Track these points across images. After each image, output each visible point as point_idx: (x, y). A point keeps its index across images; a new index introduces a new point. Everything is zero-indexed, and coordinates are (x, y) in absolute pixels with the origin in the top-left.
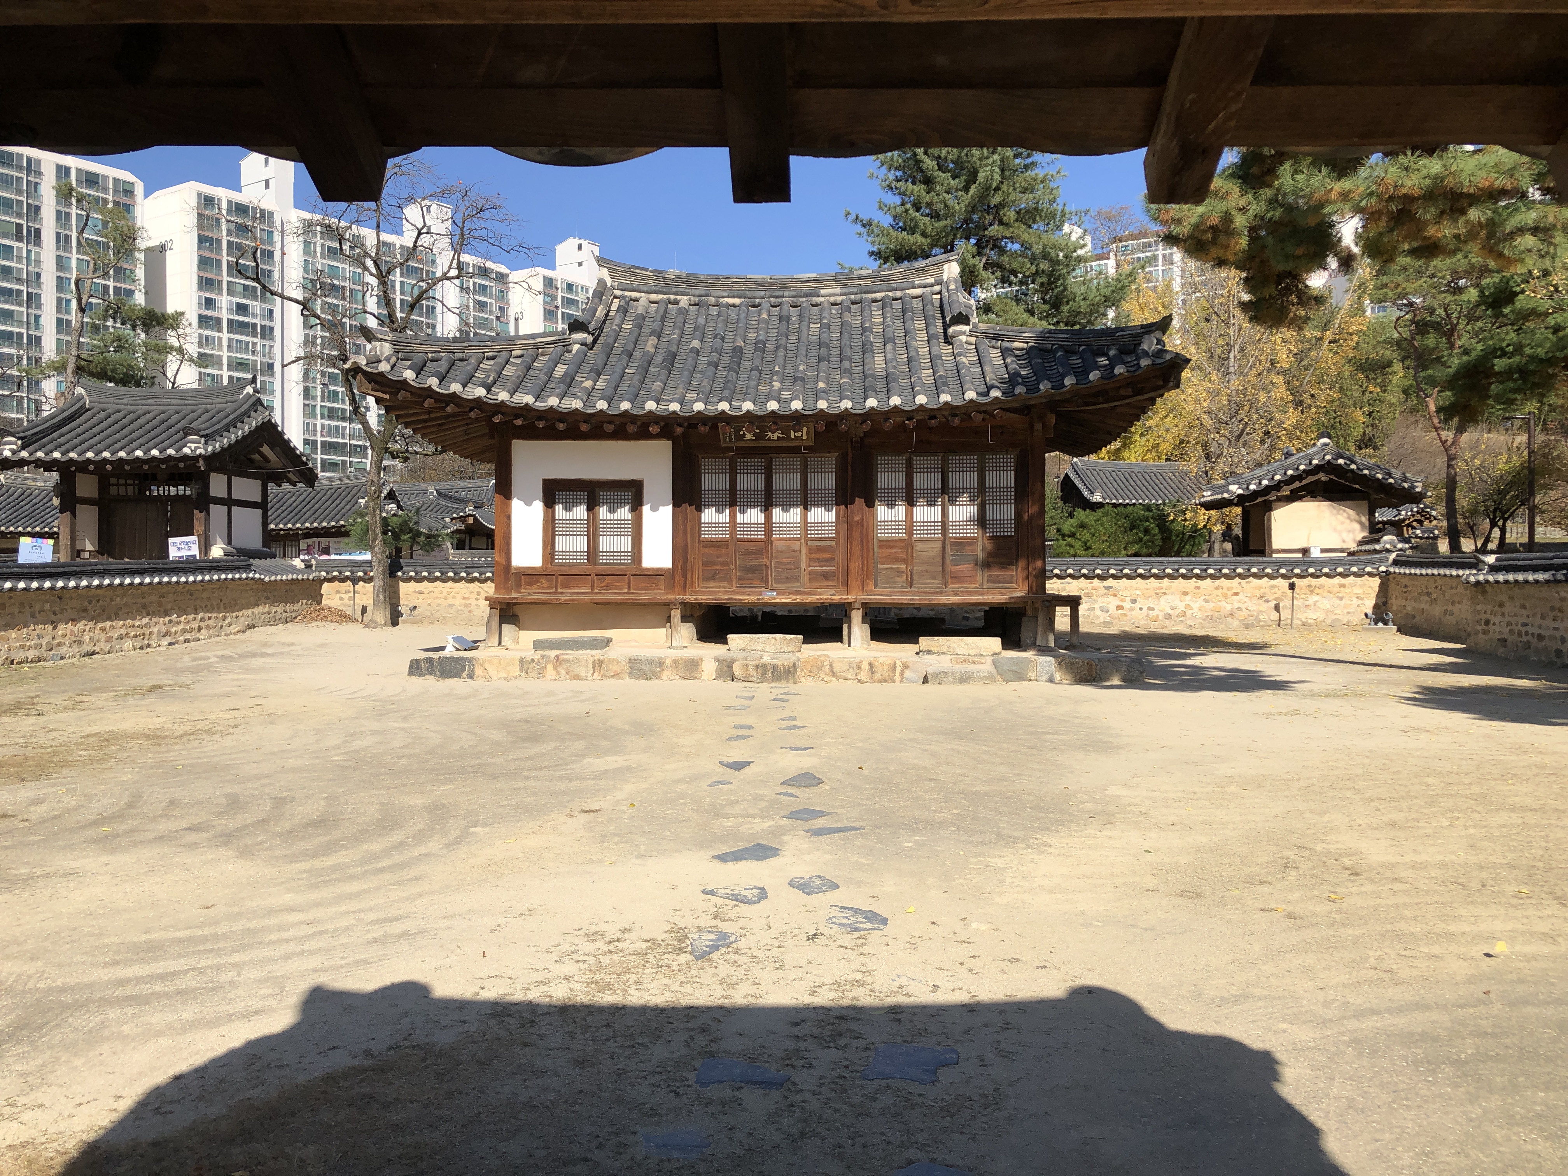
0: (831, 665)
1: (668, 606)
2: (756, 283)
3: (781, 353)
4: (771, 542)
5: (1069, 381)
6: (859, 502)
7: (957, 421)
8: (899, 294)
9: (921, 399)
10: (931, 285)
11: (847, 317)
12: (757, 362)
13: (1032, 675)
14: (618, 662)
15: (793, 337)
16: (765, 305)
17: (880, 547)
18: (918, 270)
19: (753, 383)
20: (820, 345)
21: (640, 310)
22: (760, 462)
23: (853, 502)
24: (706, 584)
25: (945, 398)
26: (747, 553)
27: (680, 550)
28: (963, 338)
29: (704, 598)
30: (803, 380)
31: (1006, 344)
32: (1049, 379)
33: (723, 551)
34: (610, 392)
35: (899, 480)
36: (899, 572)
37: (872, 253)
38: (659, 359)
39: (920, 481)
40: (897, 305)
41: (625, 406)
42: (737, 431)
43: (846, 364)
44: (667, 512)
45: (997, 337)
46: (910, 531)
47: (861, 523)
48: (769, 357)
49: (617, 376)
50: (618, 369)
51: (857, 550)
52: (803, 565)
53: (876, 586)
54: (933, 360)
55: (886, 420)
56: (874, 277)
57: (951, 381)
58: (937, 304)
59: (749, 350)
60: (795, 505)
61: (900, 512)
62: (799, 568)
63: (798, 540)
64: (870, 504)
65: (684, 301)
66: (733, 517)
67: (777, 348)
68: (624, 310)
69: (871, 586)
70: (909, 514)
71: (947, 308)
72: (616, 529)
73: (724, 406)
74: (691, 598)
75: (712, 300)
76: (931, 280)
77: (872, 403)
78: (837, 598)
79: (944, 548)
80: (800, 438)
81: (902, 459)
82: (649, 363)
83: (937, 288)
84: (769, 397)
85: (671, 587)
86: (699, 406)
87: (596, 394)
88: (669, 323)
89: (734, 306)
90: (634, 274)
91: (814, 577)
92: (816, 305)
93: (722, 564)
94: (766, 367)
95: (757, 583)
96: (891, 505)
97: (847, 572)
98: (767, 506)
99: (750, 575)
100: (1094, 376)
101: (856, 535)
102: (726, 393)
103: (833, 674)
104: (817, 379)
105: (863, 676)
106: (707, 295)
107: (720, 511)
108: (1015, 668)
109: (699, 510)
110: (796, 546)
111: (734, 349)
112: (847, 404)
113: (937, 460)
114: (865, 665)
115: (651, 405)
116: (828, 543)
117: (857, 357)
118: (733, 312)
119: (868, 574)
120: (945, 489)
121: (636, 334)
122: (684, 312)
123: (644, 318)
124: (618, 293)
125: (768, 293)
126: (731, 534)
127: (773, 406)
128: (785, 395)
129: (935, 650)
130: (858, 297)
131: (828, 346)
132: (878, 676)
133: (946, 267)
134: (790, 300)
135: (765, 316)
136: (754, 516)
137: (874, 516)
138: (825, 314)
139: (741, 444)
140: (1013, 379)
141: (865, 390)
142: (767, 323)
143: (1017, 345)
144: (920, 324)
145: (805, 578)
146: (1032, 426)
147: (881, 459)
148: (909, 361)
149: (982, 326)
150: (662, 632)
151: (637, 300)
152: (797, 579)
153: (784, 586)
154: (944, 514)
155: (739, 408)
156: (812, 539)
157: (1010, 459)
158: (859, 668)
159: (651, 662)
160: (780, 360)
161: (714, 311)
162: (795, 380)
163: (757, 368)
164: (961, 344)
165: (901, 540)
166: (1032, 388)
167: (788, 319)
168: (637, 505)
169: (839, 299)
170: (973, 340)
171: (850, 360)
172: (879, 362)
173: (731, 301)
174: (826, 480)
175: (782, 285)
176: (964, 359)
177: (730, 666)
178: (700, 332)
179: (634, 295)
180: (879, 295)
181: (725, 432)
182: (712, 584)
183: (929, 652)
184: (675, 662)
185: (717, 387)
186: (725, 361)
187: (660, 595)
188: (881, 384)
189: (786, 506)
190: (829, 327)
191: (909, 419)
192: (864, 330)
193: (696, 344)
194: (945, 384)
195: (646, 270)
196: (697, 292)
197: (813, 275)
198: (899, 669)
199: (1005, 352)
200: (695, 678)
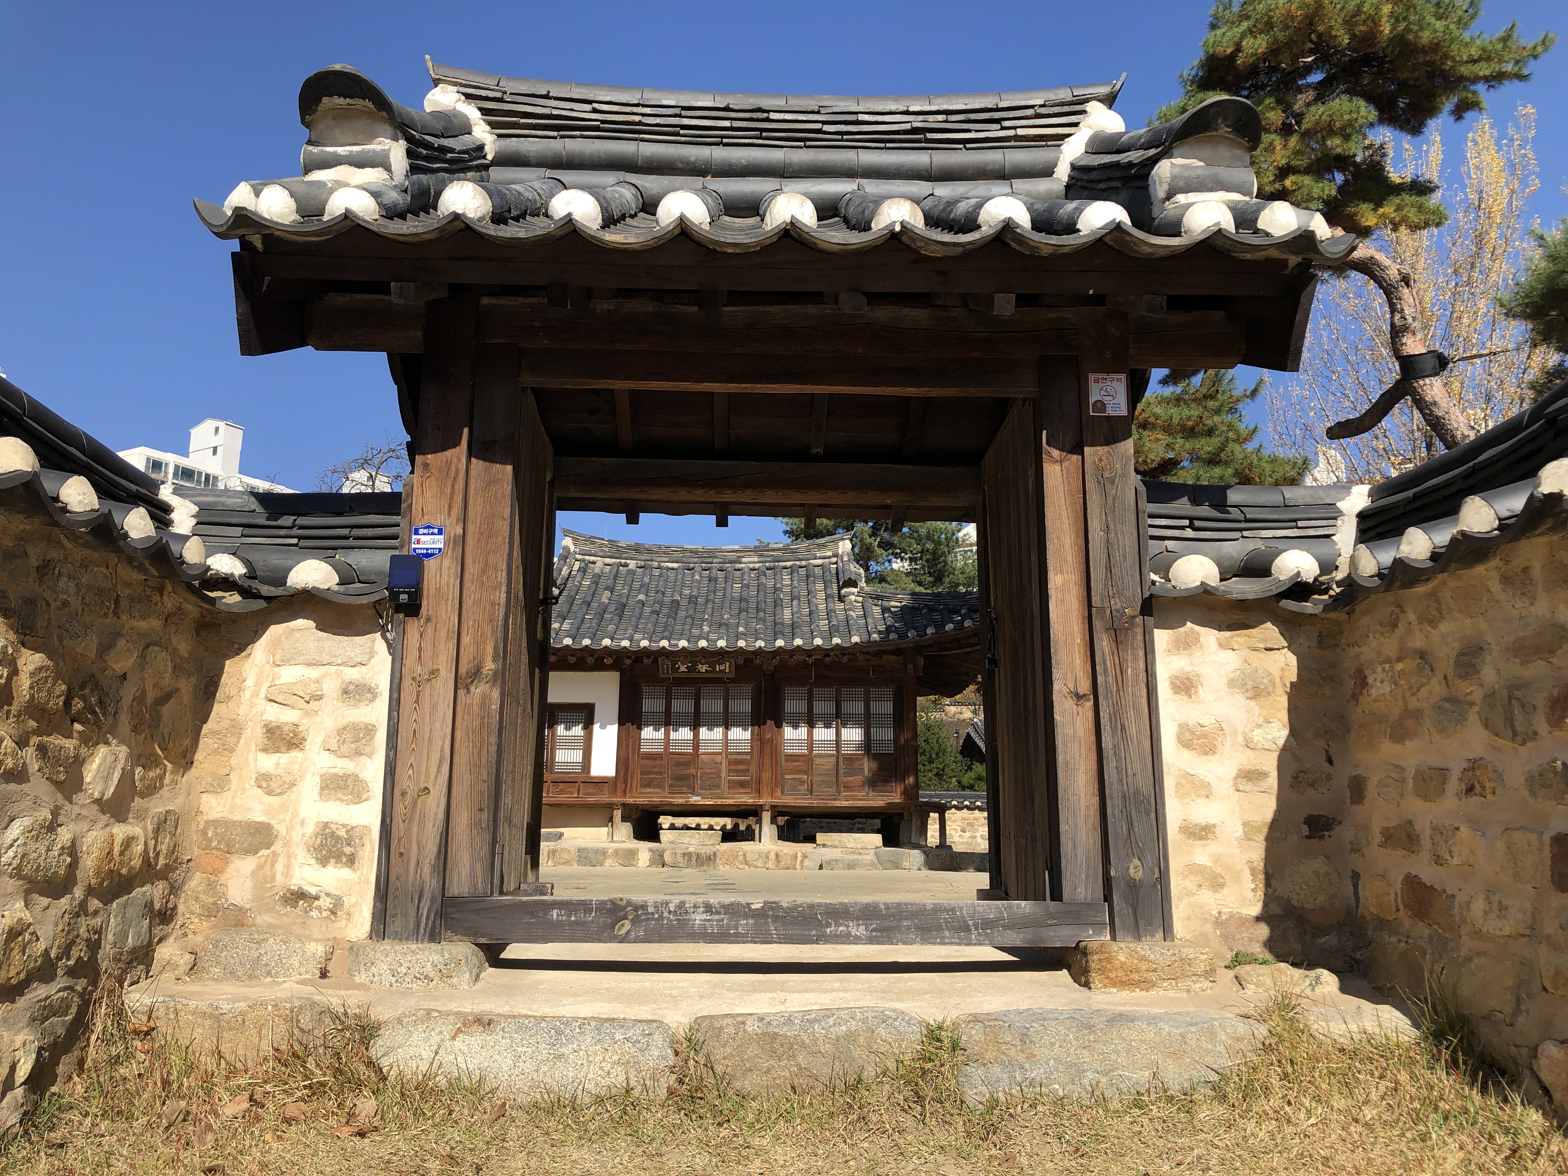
0: (744, 855)
1: (610, 807)
2: (691, 552)
3: (710, 605)
4: (698, 756)
5: (930, 631)
6: (770, 723)
7: (846, 659)
8: (804, 563)
9: (818, 641)
10: (830, 557)
11: (763, 579)
12: (691, 612)
13: (906, 864)
14: (569, 851)
15: (720, 594)
16: (698, 568)
17: (786, 761)
18: (819, 545)
19: (687, 627)
20: (741, 600)
21: (597, 571)
22: (691, 689)
23: (765, 724)
24: (643, 790)
25: (836, 641)
26: (678, 764)
27: (622, 762)
28: (853, 598)
29: (641, 800)
30: (727, 625)
31: (886, 604)
32: (915, 629)
33: (658, 762)
34: (574, 632)
35: (802, 706)
36: (802, 782)
37: (786, 532)
38: (612, 608)
39: (820, 707)
40: (802, 571)
41: (586, 642)
42: (674, 664)
43: (761, 614)
44: (613, 729)
45: (878, 598)
46: (811, 748)
47: (771, 741)
48: (700, 608)
49: (578, 620)
50: (580, 615)
51: (767, 762)
52: (723, 775)
53: (782, 793)
54: (829, 613)
55: (791, 657)
56: (785, 549)
57: (841, 629)
58: (834, 572)
59: (684, 603)
60: (718, 726)
61: (802, 732)
62: (720, 777)
63: (720, 754)
64: (779, 726)
65: (632, 564)
66: (667, 734)
67: (707, 601)
68: (583, 570)
69: (779, 793)
70: (810, 734)
71: (841, 575)
72: (570, 744)
73: (664, 643)
74: (630, 800)
75: (655, 564)
76: (830, 553)
77: (780, 643)
78: (750, 801)
79: (837, 762)
80: (723, 671)
81: (804, 690)
82: (605, 611)
83: (834, 560)
84: (700, 637)
85: (614, 792)
86: (645, 643)
87: (562, 634)
88: (620, 581)
89: (673, 569)
90: (593, 543)
91: (732, 785)
92: (739, 570)
93: (657, 773)
94: (698, 616)
95: (685, 789)
96: (795, 726)
97: (759, 781)
98: (695, 727)
99: (679, 783)
100: (950, 627)
101: (767, 750)
102: (666, 634)
103: (746, 863)
104: (738, 625)
105: (770, 864)
106: (651, 560)
107: (657, 730)
108: (893, 859)
109: (640, 729)
110: (718, 758)
111: (673, 602)
112: (760, 643)
113: (832, 691)
114: (772, 855)
115: (607, 642)
116: (745, 757)
117: (770, 609)
118: (672, 574)
119: (777, 783)
120: (838, 715)
121: (593, 589)
122: (632, 573)
123: (600, 577)
124: (579, 557)
125: (701, 560)
126: (665, 749)
127: (703, 643)
128: (713, 636)
129: (829, 844)
130: (772, 564)
131: (747, 602)
132: (782, 864)
133: (841, 543)
134: (718, 566)
135: (697, 577)
136: (684, 734)
137: (782, 735)
138: (746, 577)
139: (676, 675)
140: (889, 629)
141: (775, 634)
142: (699, 582)
143: (893, 603)
144: (820, 586)
145: (725, 786)
146: (906, 666)
147: (788, 690)
148: (811, 613)
149: (867, 589)
150: (604, 830)
151: (594, 563)
152: (718, 786)
153: (707, 792)
154: (838, 734)
155: (677, 645)
156: (732, 754)
157: (889, 692)
158: (767, 857)
159: (596, 851)
160: (709, 611)
161: (656, 572)
162: (721, 625)
163: (690, 616)
164: (851, 602)
165: (804, 756)
166: (903, 636)
167: (716, 580)
168: (588, 724)
169: (757, 566)
170: (860, 599)
171: (764, 611)
172: (787, 614)
173: (670, 565)
174: (745, 706)
175: (711, 554)
176: (852, 613)
177: (661, 856)
178: (645, 588)
179: (592, 558)
180: (788, 564)
181: (664, 665)
182: (648, 790)
183: (824, 846)
184: (616, 851)
185: (658, 629)
186: (665, 611)
187: (605, 798)
188: (787, 630)
189: (711, 726)
190: (748, 586)
191: (809, 656)
192: (776, 589)
193: (642, 597)
194: (837, 631)
195: (603, 539)
196: (643, 558)
197: (736, 547)
198: (799, 858)
199: (885, 610)
200: (632, 865)
